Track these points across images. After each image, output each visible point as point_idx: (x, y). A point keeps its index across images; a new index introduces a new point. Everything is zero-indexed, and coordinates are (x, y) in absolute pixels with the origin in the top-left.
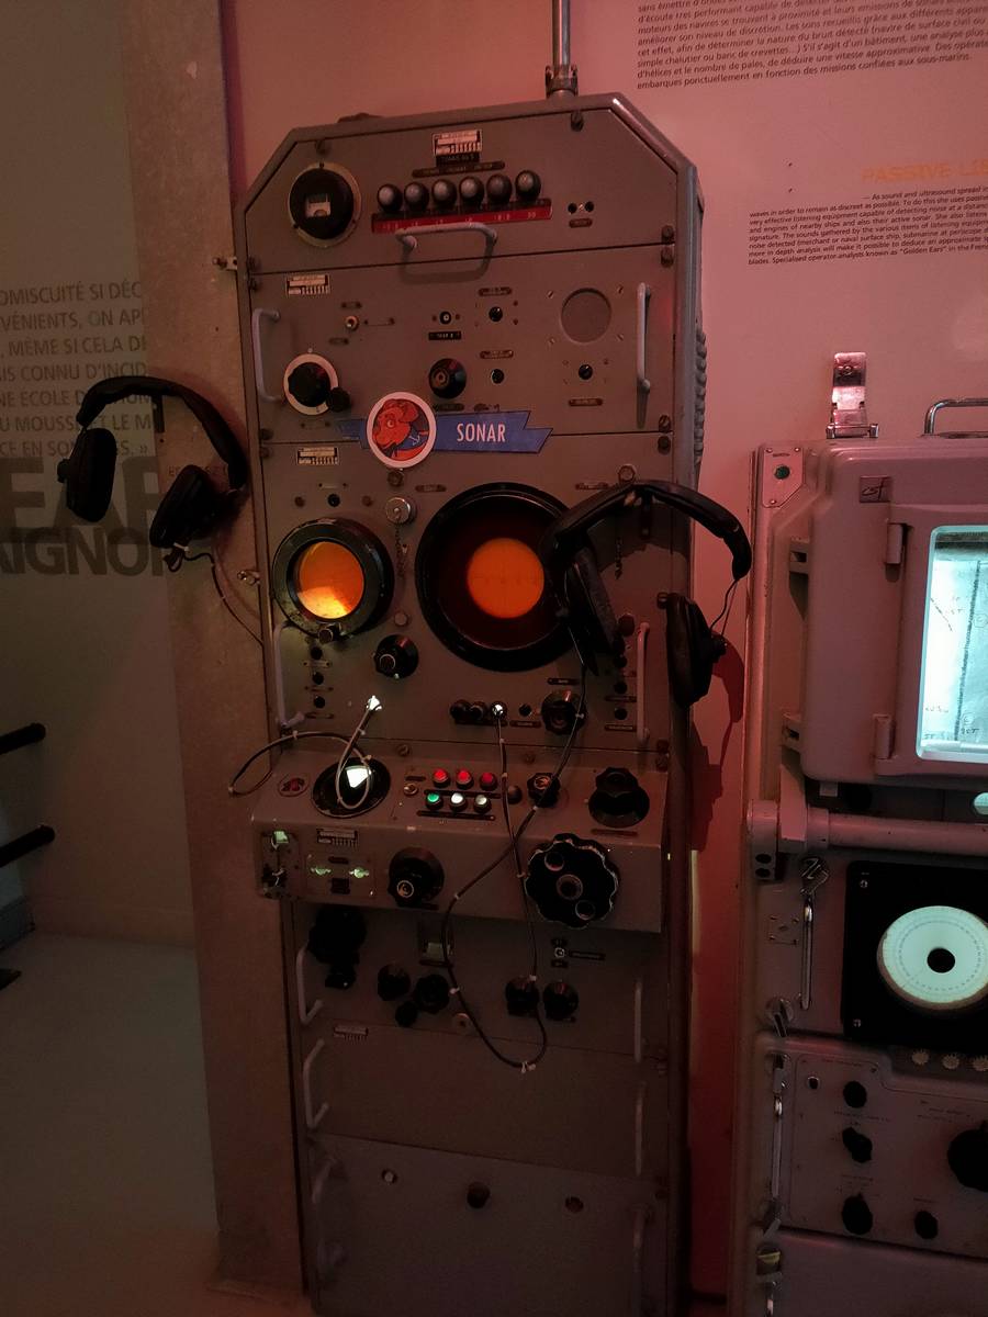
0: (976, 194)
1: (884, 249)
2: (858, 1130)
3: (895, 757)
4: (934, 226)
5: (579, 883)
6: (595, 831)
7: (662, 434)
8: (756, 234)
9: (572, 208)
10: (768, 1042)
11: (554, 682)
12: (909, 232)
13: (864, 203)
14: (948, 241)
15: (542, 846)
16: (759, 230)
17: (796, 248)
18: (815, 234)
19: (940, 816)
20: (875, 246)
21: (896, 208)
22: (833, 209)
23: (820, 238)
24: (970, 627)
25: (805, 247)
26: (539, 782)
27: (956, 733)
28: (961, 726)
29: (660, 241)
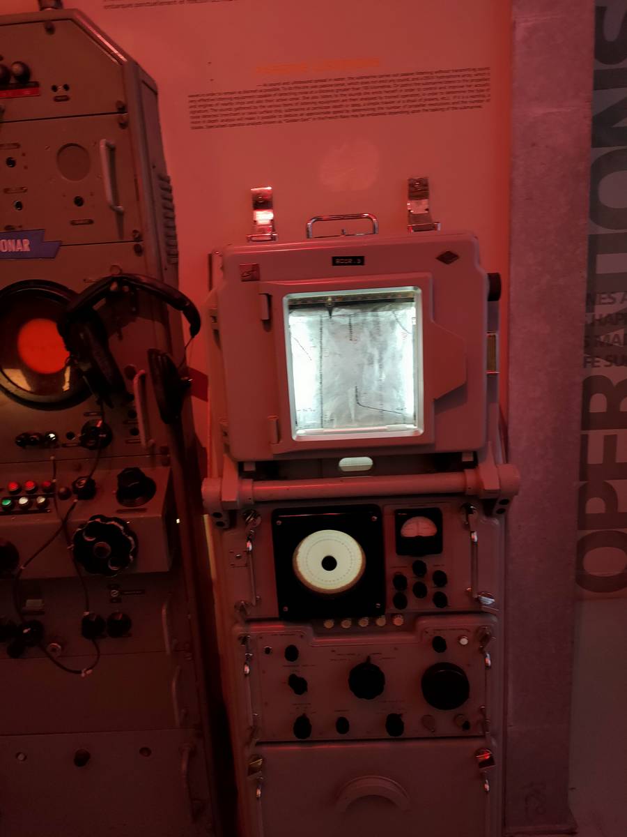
0: (324, 83)
1: (273, 120)
2: (299, 675)
3: (281, 441)
4: (302, 104)
5: (108, 547)
6: (119, 511)
7: (135, 243)
8: (193, 109)
9: (55, 88)
10: (239, 630)
11: (87, 414)
12: (287, 108)
13: (259, 88)
14: (311, 114)
15: (81, 526)
16: (195, 107)
17: (219, 118)
18: (230, 109)
19: (321, 476)
20: (268, 117)
21: (278, 92)
22: (240, 93)
23: (233, 112)
24: (321, 357)
25: (224, 118)
26: (79, 483)
27: (322, 424)
28: (324, 419)
29: (116, 111)
